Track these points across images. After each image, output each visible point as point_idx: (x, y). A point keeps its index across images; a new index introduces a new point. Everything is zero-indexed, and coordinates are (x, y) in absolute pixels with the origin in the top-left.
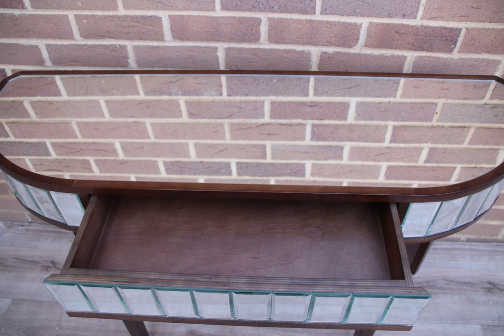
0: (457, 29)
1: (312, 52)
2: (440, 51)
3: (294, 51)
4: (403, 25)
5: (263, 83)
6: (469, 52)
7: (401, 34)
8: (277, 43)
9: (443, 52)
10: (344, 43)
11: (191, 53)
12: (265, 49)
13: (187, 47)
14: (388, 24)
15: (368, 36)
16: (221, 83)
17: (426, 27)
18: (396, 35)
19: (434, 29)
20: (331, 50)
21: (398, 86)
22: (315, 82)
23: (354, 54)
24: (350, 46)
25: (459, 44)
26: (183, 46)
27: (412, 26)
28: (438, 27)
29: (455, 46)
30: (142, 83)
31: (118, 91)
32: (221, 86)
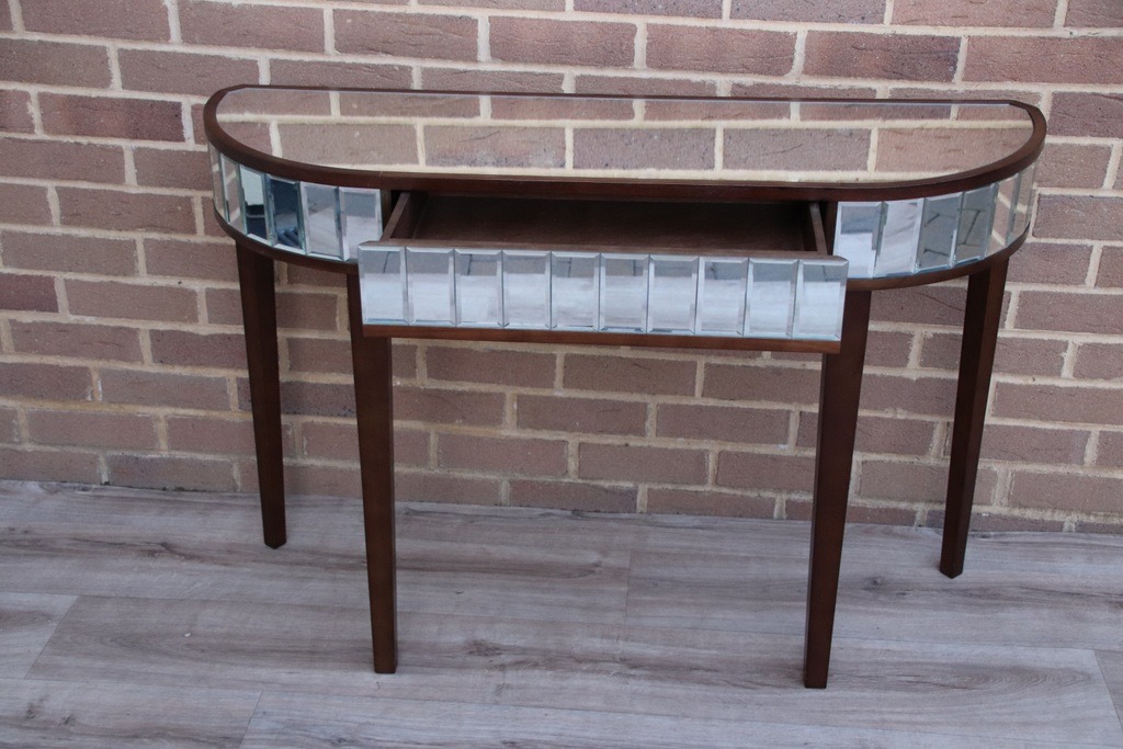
0: (953, 38)
1: (718, 85)
2: (930, 78)
3: (688, 82)
4: (863, 34)
5: (636, 141)
6: (980, 79)
7: (862, 49)
8: (662, 68)
9: (937, 80)
10: (769, 68)
11: (518, 85)
12: (641, 80)
13: (514, 73)
14: (838, 33)
15: (808, 55)
16: (564, 142)
17: (901, 37)
18: (854, 52)
19: (915, 39)
20: (748, 80)
21: (868, 147)
22: (725, 140)
23: (788, 87)
24: (779, 73)
25: (961, 66)
26: (506, 72)
27: (879, 36)
28: (921, 37)
29: (955, 69)
30: (426, 140)
31: (379, 154)
32: (564, 148)
